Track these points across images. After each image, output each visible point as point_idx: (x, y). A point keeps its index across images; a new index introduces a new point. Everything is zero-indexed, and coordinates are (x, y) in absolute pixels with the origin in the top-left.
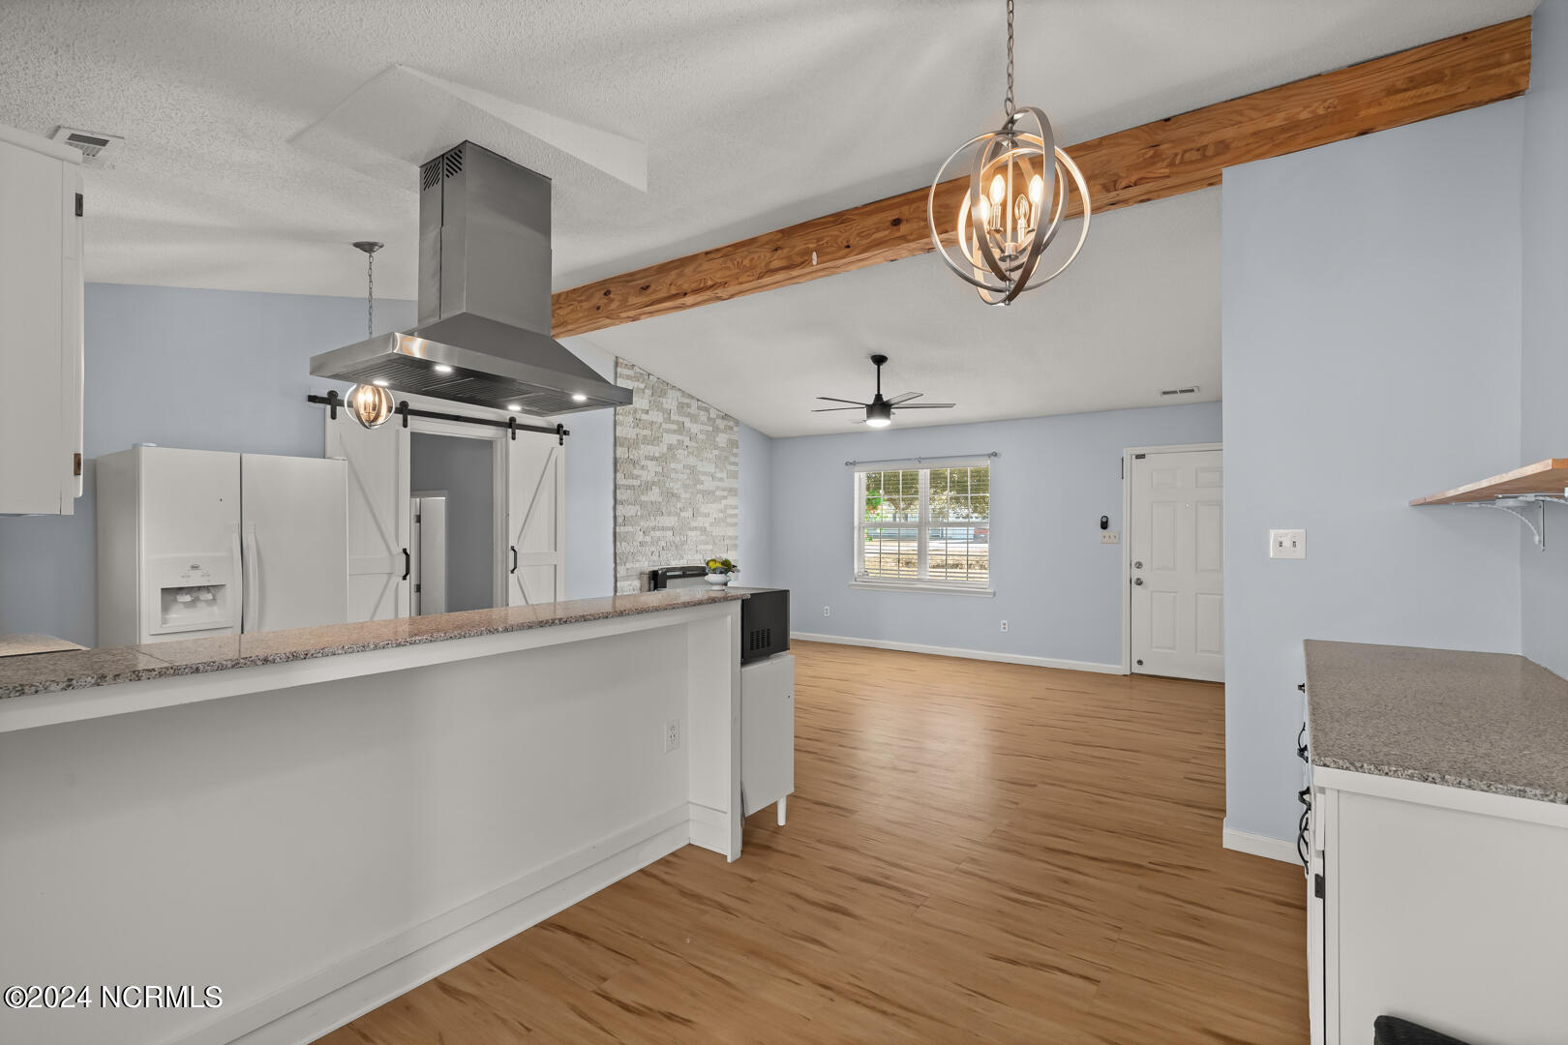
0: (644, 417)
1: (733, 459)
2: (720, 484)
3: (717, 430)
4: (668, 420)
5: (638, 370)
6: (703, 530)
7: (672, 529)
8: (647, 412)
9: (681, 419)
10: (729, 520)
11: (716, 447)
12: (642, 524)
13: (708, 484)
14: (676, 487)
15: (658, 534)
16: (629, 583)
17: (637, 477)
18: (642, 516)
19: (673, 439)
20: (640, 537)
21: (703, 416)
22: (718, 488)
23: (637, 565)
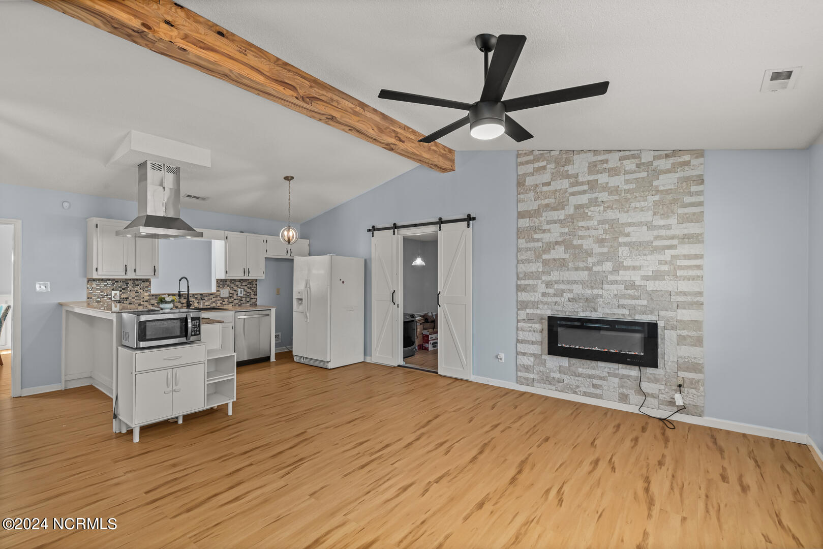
0: (545, 189)
1: (688, 200)
2: (663, 233)
3: (658, 173)
4: (578, 184)
5: (538, 153)
6: (631, 285)
7: (583, 283)
8: (549, 184)
9: (592, 178)
10: (680, 273)
11: (658, 191)
12: (543, 278)
13: (640, 234)
14: (587, 244)
15: (563, 287)
16: (530, 325)
17: (538, 240)
18: (543, 272)
19: (584, 199)
20: (542, 288)
21: (630, 165)
22: (657, 238)
23: (539, 312)
